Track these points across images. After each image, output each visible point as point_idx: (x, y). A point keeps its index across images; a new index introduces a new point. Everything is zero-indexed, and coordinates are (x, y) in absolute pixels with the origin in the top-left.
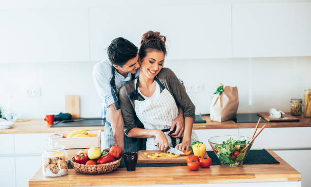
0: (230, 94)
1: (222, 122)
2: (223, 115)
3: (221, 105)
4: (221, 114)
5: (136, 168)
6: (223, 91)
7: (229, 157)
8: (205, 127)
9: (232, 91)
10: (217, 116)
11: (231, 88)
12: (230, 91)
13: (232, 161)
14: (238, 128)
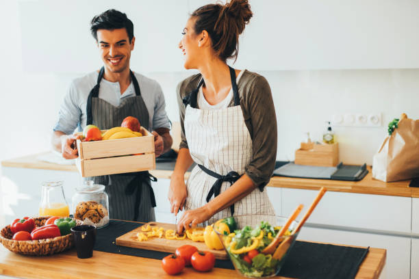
0: (410, 134)
1: (388, 182)
2: (390, 171)
3: (390, 152)
4: (387, 169)
5: (95, 253)
6: (396, 127)
7: (237, 259)
8: (350, 188)
9: (413, 129)
10: (380, 172)
11: (413, 124)
12: (411, 129)
13: (246, 268)
14: (410, 196)
